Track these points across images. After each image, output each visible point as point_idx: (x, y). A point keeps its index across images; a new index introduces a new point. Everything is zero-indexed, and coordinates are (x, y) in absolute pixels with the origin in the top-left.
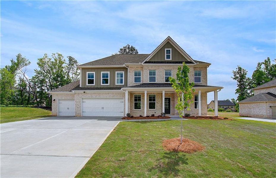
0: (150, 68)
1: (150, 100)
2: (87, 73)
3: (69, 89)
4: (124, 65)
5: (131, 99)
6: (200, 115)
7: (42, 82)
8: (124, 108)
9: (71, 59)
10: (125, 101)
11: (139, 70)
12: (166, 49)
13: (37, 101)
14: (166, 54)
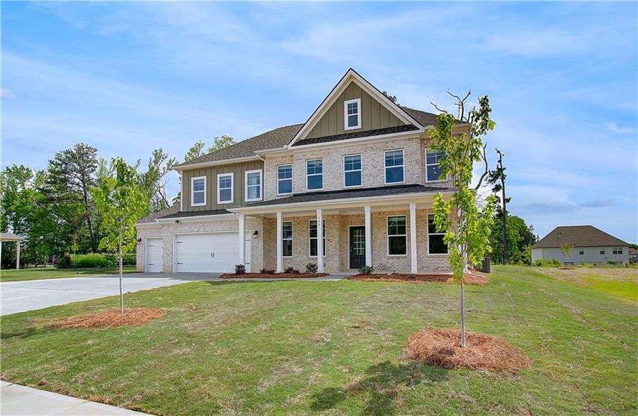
0: (309, 155)
1: (313, 233)
2: (193, 179)
12: (346, 103)
14: (346, 116)
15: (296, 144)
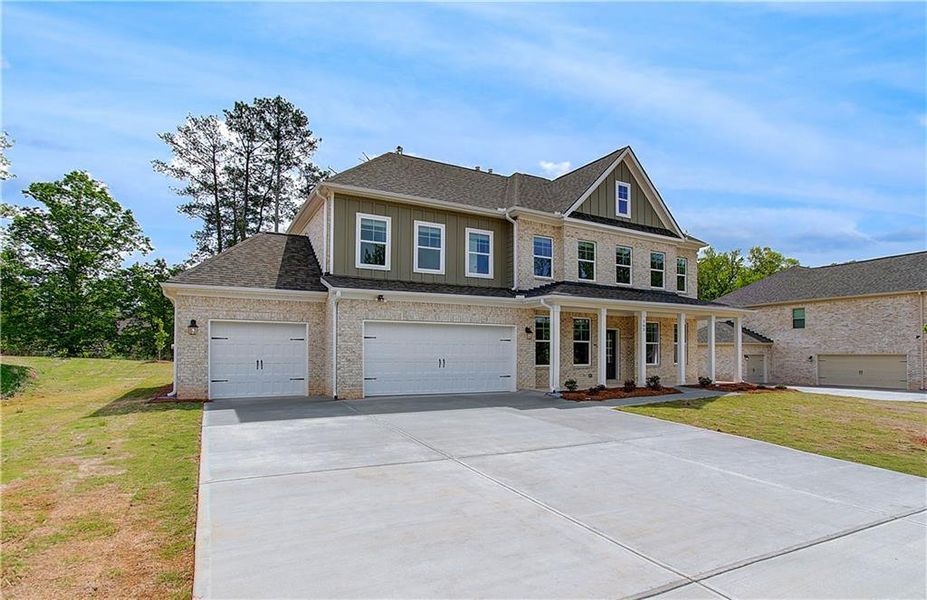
0: (582, 235)
1: (577, 335)
2: (359, 216)
11: (548, 233)
12: (618, 184)
14: (617, 198)
15: (574, 215)
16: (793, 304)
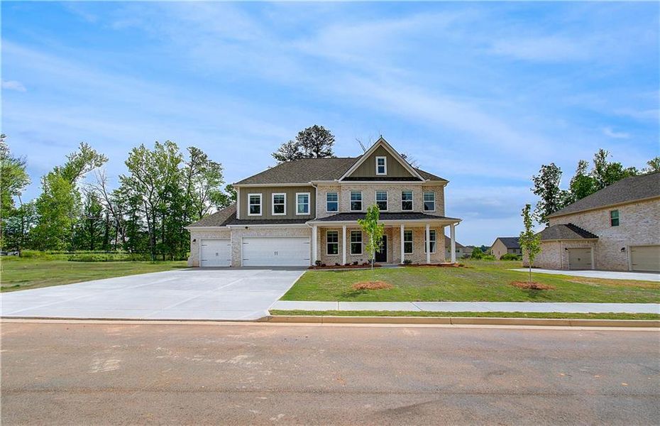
1: (353, 239)
2: (249, 195)
3: (218, 221)
4: (310, 183)
5: (321, 239)
6: (429, 262)
7: (135, 201)
8: (312, 253)
9: (195, 153)
10: (312, 241)
11: (334, 191)
12: (377, 158)
13: (124, 241)
14: (377, 166)
16: (609, 207)
